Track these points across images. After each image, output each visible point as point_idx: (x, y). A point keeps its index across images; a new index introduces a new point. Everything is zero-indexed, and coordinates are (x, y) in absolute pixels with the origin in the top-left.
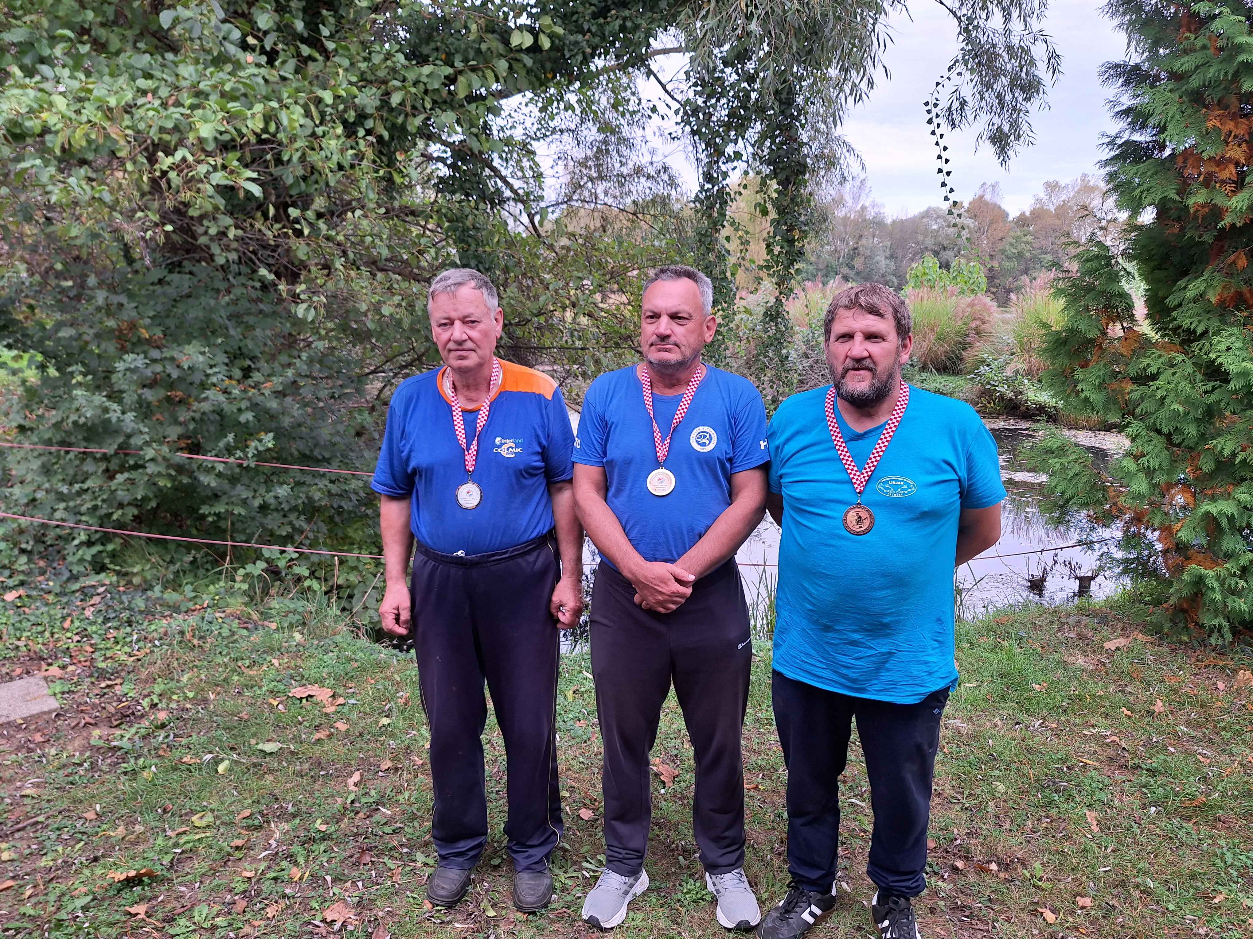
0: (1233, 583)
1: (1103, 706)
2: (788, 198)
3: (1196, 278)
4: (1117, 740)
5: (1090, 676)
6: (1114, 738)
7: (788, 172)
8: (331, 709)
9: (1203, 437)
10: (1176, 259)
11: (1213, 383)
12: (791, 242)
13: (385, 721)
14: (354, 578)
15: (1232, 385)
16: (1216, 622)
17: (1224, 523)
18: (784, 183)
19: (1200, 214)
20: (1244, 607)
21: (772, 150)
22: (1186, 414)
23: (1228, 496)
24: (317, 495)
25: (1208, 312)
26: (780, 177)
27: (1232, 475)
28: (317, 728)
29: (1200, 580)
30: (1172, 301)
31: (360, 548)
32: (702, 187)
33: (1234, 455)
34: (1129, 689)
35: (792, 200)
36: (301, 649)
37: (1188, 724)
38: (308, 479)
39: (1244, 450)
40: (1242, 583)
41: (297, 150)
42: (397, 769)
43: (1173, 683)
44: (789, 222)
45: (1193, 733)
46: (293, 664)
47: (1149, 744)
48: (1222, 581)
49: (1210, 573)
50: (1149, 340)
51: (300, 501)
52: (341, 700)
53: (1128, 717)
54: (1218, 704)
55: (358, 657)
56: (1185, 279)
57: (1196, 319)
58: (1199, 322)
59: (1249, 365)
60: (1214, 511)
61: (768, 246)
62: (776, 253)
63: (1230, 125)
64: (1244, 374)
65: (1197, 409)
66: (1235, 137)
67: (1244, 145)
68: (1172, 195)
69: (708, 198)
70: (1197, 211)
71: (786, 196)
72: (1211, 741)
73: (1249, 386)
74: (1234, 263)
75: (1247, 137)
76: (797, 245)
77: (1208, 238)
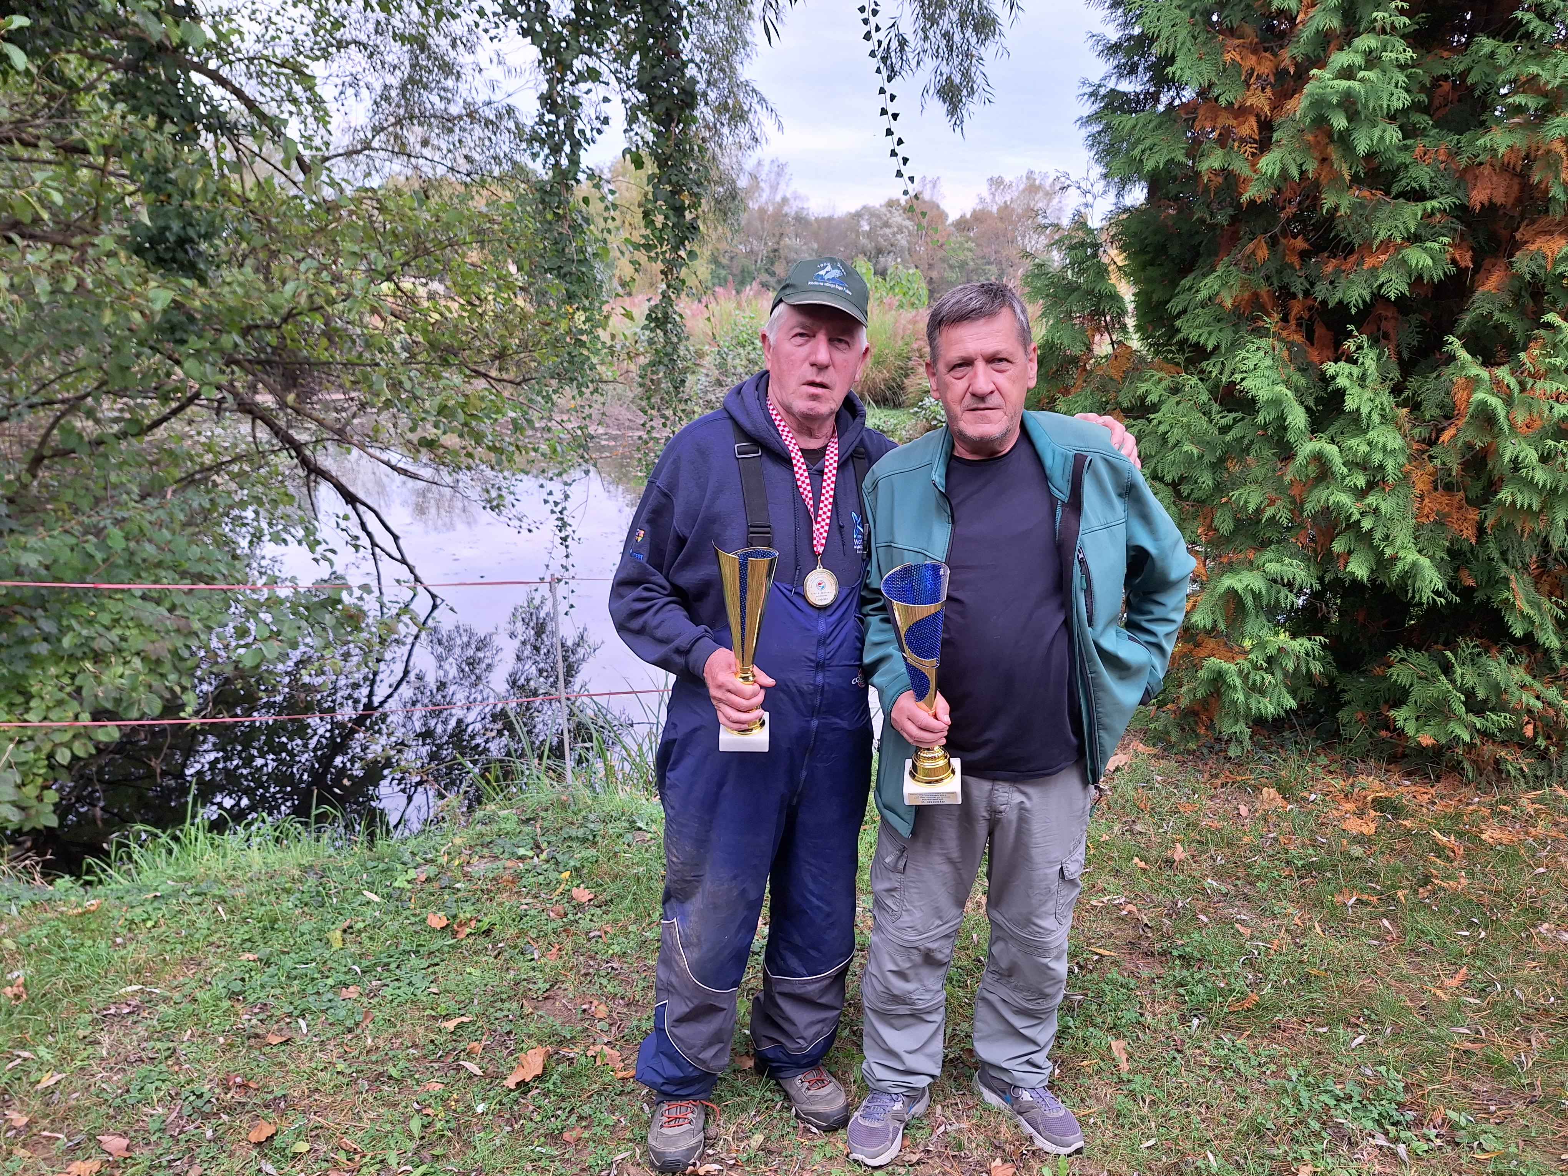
0: (1258, 678)
1: (1111, 859)
2: (671, 143)
3: (1205, 276)
4: (1134, 909)
6: (1130, 907)
7: (668, 103)
9: (1219, 488)
10: (1174, 250)
11: (1233, 415)
12: (679, 210)
15: (1260, 418)
16: (1236, 729)
17: (1249, 601)
18: (664, 120)
19: (1212, 186)
20: (1269, 707)
21: (642, 68)
22: (1201, 457)
23: (1253, 565)
25: (1220, 321)
26: (657, 109)
27: (1254, 537)
29: (1219, 677)
30: (1174, 306)
32: (541, 117)
33: (1259, 511)
34: (1138, 827)
35: (677, 146)
37: (1218, 874)
39: (1272, 502)
40: (1268, 678)
43: (1188, 812)
44: (674, 179)
45: (1224, 889)
47: (1173, 913)
48: (1245, 678)
49: (1232, 667)
50: (1142, 359)
53: (1144, 871)
54: (1246, 839)
56: (1190, 277)
57: (1206, 330)
58: (1210, 333)
59: (1281, 389)
60: (1239, 587)
61: (646, 214)
62: (659, 225)
63: (1252, 61)
64: (1276, 402)
65: (1214, 449)
66: (1259, 77)
67: (1268, 90)
68: (1181, 157)
69: (550, 135)
70: (1210, 180)
71: (668, 139)
72: (1246, 897)
73: (1282, 418)
74: (1253, 253)
75: (1272, 79)
76: (688, 216)
77: (1221, 218)
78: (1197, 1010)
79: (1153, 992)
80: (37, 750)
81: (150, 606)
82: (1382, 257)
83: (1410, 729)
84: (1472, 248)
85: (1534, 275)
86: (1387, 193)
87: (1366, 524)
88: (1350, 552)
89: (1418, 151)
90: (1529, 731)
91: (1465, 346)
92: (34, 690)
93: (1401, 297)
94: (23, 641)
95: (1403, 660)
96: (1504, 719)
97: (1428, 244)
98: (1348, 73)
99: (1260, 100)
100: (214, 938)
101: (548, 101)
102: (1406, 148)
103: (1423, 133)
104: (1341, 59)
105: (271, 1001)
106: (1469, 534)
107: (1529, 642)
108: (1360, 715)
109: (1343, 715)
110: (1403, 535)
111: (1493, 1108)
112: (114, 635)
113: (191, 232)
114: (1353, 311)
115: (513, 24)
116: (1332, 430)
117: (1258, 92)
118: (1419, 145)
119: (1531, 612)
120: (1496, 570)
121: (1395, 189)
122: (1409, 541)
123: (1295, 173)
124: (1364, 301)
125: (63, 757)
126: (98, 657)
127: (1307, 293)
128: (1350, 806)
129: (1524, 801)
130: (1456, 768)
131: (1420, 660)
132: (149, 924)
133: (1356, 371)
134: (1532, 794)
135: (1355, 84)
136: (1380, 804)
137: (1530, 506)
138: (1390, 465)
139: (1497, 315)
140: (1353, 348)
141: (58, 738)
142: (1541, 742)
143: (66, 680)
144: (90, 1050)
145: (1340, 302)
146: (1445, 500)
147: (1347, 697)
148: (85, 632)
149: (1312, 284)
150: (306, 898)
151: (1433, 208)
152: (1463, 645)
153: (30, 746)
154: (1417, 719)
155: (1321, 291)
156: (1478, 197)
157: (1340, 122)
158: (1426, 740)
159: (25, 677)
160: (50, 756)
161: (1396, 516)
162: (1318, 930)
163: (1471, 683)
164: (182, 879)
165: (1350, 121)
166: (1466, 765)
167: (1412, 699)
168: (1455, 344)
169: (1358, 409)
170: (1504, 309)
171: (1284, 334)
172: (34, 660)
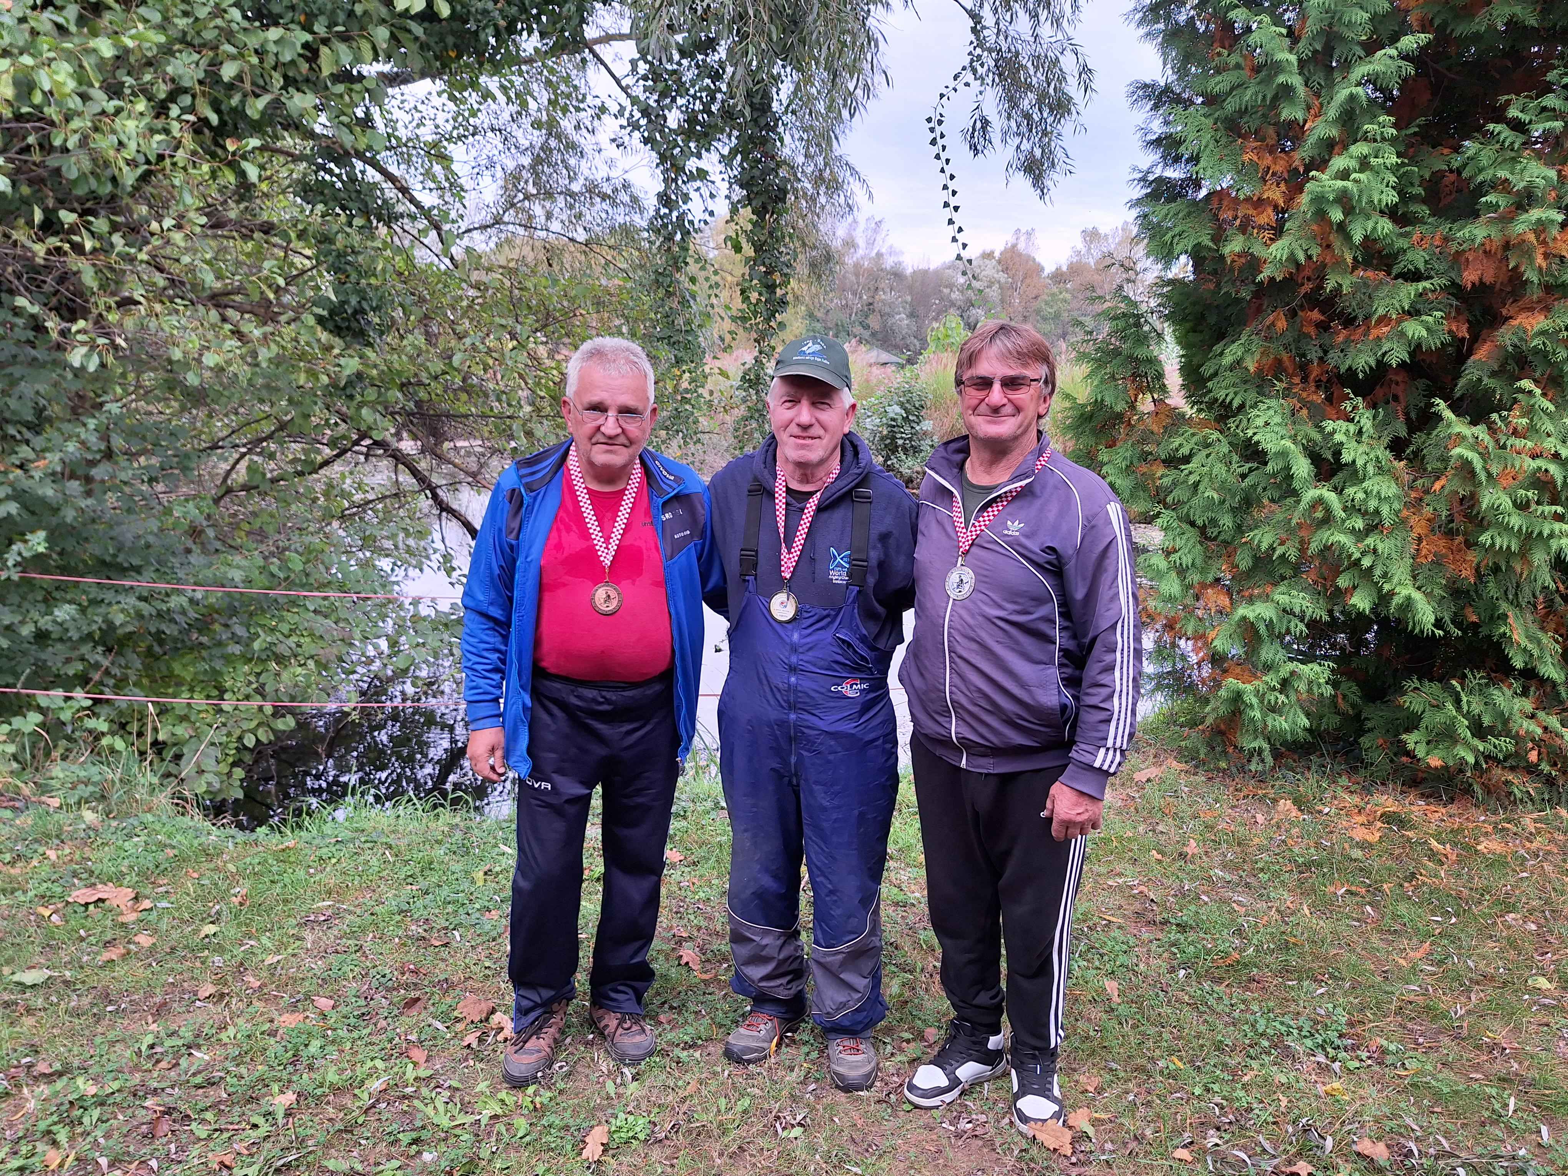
0: (1273, 698)
1: (1131, 850)
2: (765, 231)
3: (1233, 342)
4: (1146, 890)
5: (1119, 813)
6: (1142, 888)
7: (764, 198)
8: (130, 917)
9: (1239, 529)
10: (1212, 319)
11: (1248, 465)
12: (771, 288)
13: (210, 929)
14: (182, 731)
15: (1269, 468)
16: (1255, 744)
17: (1262, 629)
18: (760, 212)
19: (1237, 265)
20: (1285, 725)
21: (743, 168)
22: (1222, 502)
23: (1267, 598)
24: (119, 619)
25: (1245, 382)
26: (754, 203)
27: (1271, 574)
28: (107, 944)
29: (1237, 697)
30: (1207, 370)
31: (192, 690)
32: (658, 211)
33: (1272, 549)
34: (1160, 828)
35: (771, 234)
36: (92, 833)
37: (1224, 866)
38: (109, 596)
39: (1282, 543)
40: (1282, 698)
41: (75, 132)
42: (222, 996)
43: (1209, 819)
44: (767, 261)
45: (1228, 877)
46: (77, 857)
47: (1182, 894)
48: (1261, 697)
49: (1249, 687)
50: (1183, 415)
51: (95, 627)
52: (147, 904)
53: (1159, 862)
54: (1256, 841)
55: (174, 843)
56: (1221, 344)
57: (1231, 390)
58: (1236, 394)
59: (1288, 443)
60: (1251, 616)
61: (743, 292)
62: (754, 301)
63: (1268, 160)
64: (1283, 454)
65: (1233, 496)
66: (1274, 174)
67: (1282, 185)
68: (1207, 241)
69: (665, 226)
70: (1233, 261)
71: (763, 228)
72: (1247, 885)
73: (1288, 468)
74: (1273, 324)
75: (1286, 175)
76: (779, 292)
77: (1245, 294)
78: (1185, 965)
79: (1149, 950)
80: (229, 734)
81: (319, 618)
82: (1385, 329)
83: (1420, 751)
84: (1468, 321)
85: (1515, 346)
86: (1389, 274)
87: (1366, 562)
88: (1355, 587)
89: (1416, 237)
90: (1533, 756)
91: (1450, 407)
92: (228, 685)
93: (1402, 365)
94: (220, 644)
95: (1416, 688)
96: (1505, 744)
97: (1424, 318)
98: (1344, 175)
99: (1276, 194)
100: (384, 873)
101: (664, 199)
102: (1406, 235)
103: (1422, 221)
104: (1339, 162)
105: (431, 917)
106: (1467, 573)
107: (1529, 675)
108: (1381, 741)
109: (1365, 741)
110: (1400, 572)
111: (1421, 1040)
112: (292, 641)
113: (365, 305)
114: (1361, 376)
115: (637, 134)
116: (1335, 480)
117: (1274, 187)
118: (1417, 232)
119: (1530, 646)
120: (1495, 607)
121: (1395, 272)
122: (1406, 578)
123: (1301, 257)
124: (1371, 367)
125: (250, 741)
126: (280, 659)
127: (1321, 359)
128: (1362, 819)
129: (1527, 821)
130: (1468, 791)
131: (1432, 689)
132: (334, 861)
133: (1352, 428)
134: (1535, 815)
135: (1349, 184)
136: (1388, 818)
137: (1509, 547)
138: (1385, 510)
139: (1486, 380)
140: (1349, 409)
141: (246, 726)
142: (1545, 767)
143: (252, 678)
144: (298, 943)
145: (1350, 368)
146: (1442, 543)
147: (1369, 725)
148: (269, 639)
149: (1326, 352)
150: (454, 847)
151: (1424, 289)
152: (1470, 675)
153: (224, 731)
154: (1428, 742)
155: (1334, 358)
156: (1469, 277)
157: (1337, 215)
158: (1435, 761)
159: (220, 673)
160: (240, 739)
161: (1394, 555)
162: (1307, 912)
163: (1477, 712)
164: (357, 830)
165: (1346, 214)
166: (1476, 787)
167: (1423, 724)
168: (1441, 406)
169: (1354, 461)
170: (1493, 374)
171: (1304, 395)
172: (228, 659)
